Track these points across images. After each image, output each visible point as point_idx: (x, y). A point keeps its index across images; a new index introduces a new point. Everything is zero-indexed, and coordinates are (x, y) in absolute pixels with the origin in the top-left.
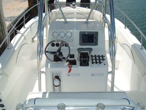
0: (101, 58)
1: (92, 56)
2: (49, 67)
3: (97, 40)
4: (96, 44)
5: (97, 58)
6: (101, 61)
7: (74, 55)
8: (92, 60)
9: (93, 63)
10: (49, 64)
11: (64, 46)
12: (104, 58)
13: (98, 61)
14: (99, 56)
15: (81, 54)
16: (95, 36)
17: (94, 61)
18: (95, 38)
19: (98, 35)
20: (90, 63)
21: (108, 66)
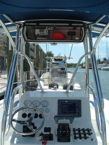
0: (86, 132)
1: (74, 130)
2: (15, 142)
3: (80, 110)
4: (79, 115)
5: (82, 132)
6: (87, 135)
7: (50, 128)
8: (75, 134)
9: (75, 138)
10: (16, 139)
11: (38, 118)
12: (91, 132)
13: (83, 135)
14: (83, 130)
15: (60, 125)
16: (77, 105)
17: (77, 136)
18: (78, 107)
19: (80, 103)
20: (72, 138)
21: (96, 141)
